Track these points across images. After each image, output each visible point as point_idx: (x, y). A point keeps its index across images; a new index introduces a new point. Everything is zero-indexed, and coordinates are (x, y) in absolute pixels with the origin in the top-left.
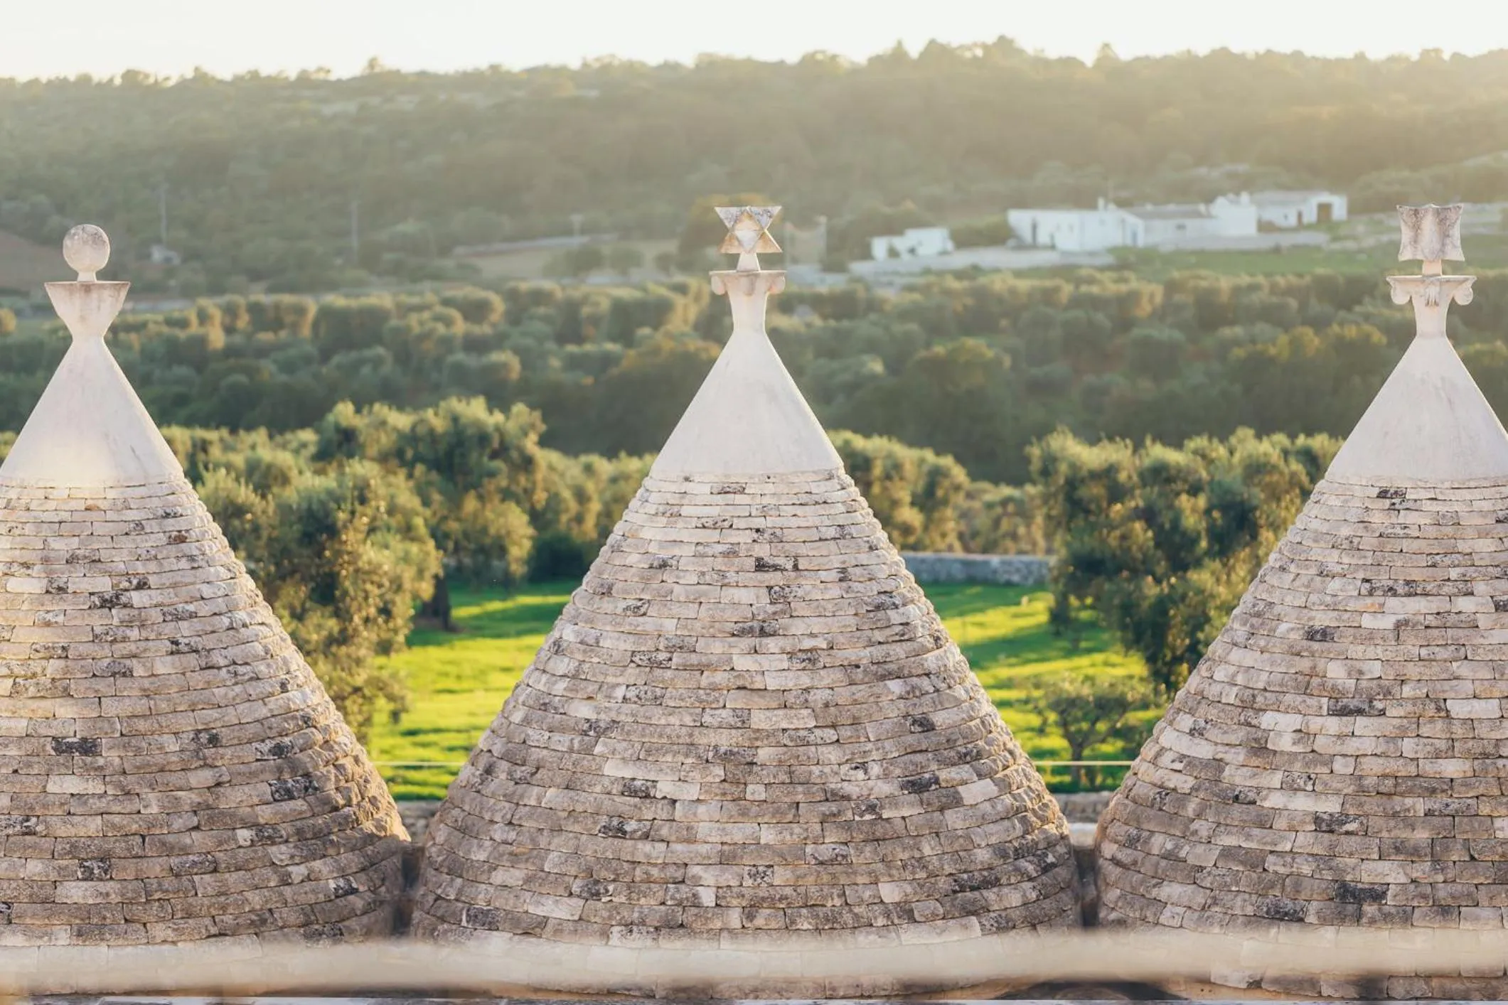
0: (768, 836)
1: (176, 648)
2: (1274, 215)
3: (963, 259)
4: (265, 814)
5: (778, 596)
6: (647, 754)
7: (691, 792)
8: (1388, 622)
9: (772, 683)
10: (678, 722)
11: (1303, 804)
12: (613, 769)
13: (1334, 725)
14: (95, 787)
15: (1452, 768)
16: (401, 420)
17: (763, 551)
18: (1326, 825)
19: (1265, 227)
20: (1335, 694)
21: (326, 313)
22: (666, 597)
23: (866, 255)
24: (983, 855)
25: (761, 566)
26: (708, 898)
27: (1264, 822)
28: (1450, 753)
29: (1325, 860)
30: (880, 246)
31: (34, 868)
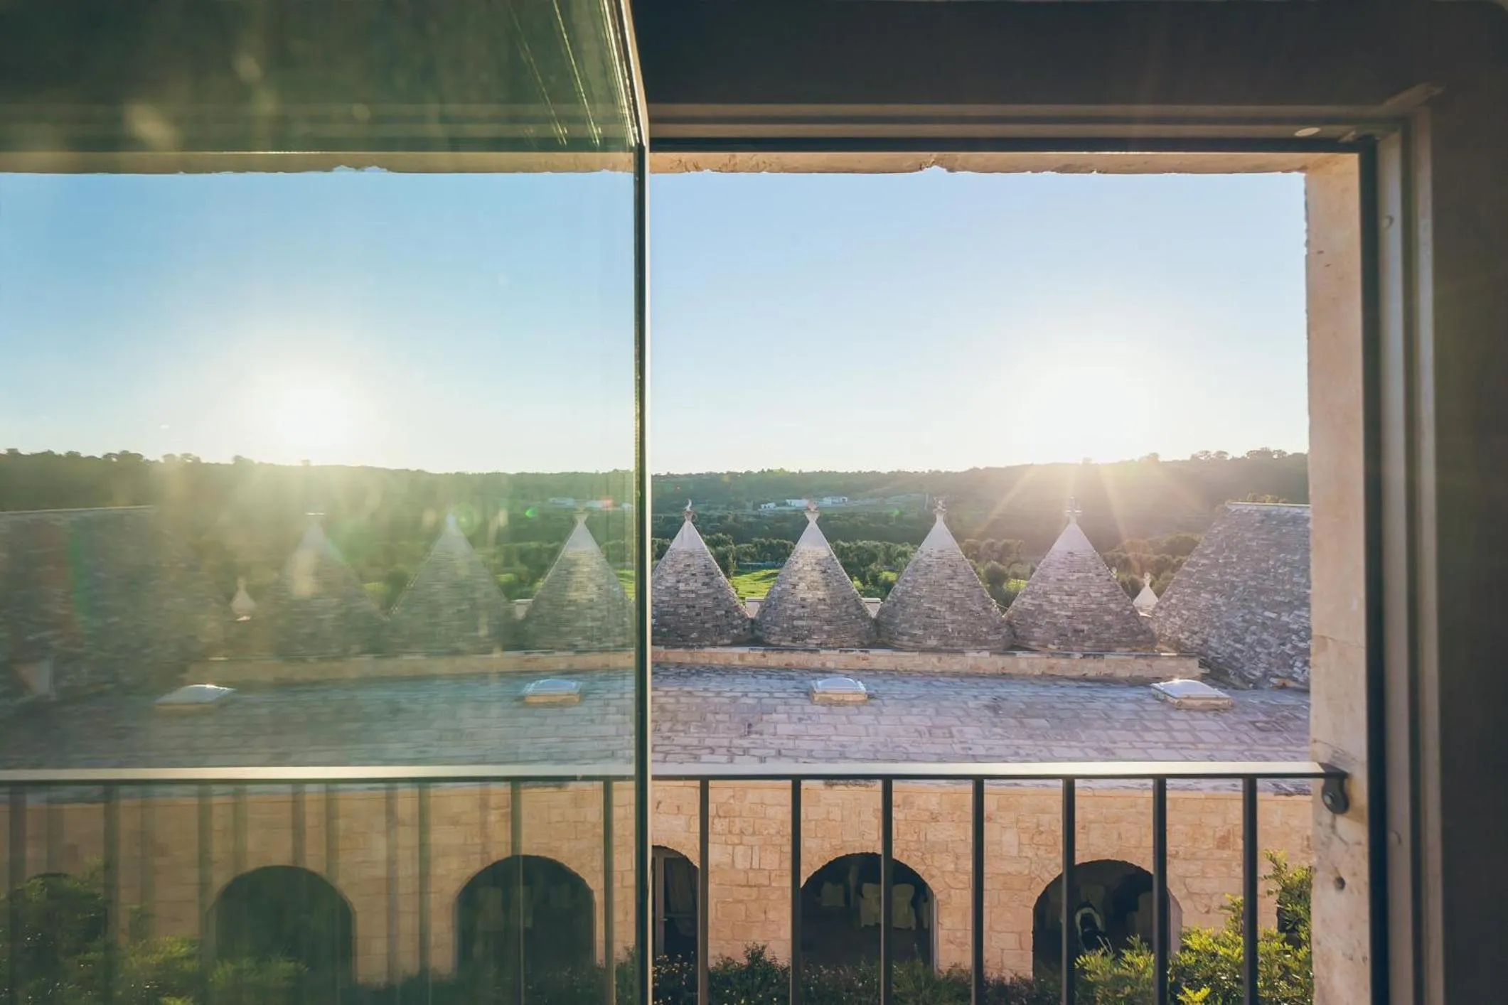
0: (960, 618)
1: (837, 581)
2: (835, 500)
3: (778, 508)
4: (856, 613)
5: (954, 572)
6: (933, 602)
7: (943, 609)
8: (1075, 578)
9: (956, 588)
10: (939, 596)
11: (1063, 613)
12: (926, 605)
13: (1067, 597)
14: (826, 607)
15: (1093, 606)
16: (708, 537)
17: (949, 563)
18: (1068, 617)
19: (833, 503)
20: (1066, 591)
21: (666, 518)
22: (931, 571)
23: (760, 507)
24: (998, 622)
25: (950, 566)
26: (950, 630)
27: (1055, 616)
28: (1092, 603)
29: (1070, 624)
30: (763, 506)
31: (817, 623)
